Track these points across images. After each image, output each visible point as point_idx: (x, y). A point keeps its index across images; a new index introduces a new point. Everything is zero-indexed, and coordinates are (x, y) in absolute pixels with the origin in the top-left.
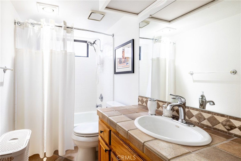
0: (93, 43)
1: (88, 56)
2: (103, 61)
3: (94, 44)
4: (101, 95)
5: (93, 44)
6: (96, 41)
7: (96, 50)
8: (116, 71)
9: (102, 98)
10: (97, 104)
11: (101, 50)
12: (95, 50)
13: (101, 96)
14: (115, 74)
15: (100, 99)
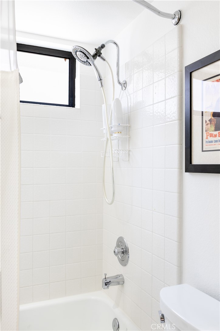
0: (93, 52)
1: (72, 103)
2: (129, 120)
3: (98, 57)
4: (120, 242)
5: (95, 56)
6: (103, 46)
7: (103, 81)
8: (196, 161)
9: (123, 253)
10: (106, 275)
11: (121, 81)
12: (101, 80)
13: (118, 246)
14: (187, 171)
15: (116, 255)
